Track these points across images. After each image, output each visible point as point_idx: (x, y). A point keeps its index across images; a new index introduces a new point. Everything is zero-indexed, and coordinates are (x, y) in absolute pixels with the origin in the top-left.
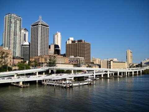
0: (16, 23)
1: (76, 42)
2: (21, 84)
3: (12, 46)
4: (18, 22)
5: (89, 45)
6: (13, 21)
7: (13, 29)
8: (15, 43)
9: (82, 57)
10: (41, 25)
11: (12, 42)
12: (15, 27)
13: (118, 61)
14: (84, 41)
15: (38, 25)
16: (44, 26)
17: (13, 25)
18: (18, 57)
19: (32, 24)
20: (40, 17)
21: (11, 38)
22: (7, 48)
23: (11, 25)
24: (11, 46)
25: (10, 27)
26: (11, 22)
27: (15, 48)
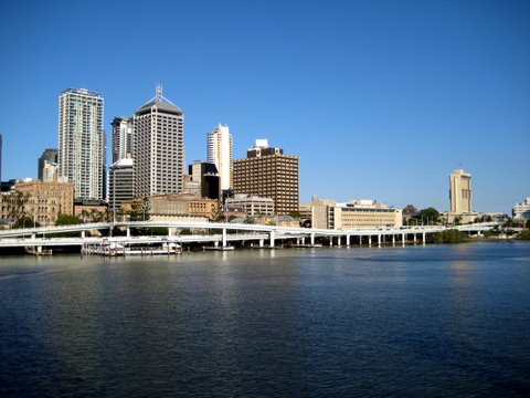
0: (86, 113)
1: (259, 155)
2: (40, 249)
3: (77, 172)
4: (93, 109)
5: (294, 161)
6: (78, 107)
7: (78, 129)
8: (85, 166)
9: (267, 196)
10: (159, 111)
11: (78, 161)
12: (86, 124)
13: (373, 207)
14: (281, 152)
15: (149, 111)
16: (166, 115)
17: (79, 119)
18: (93, 200)
19: (138, 110)
20: (159, 89)
21: (74, 152)
22: (66, 179)
23: (75, 118)
24: (74, 172)
25: (72, 124)
26: (72, 112)
27: (85, 176)
